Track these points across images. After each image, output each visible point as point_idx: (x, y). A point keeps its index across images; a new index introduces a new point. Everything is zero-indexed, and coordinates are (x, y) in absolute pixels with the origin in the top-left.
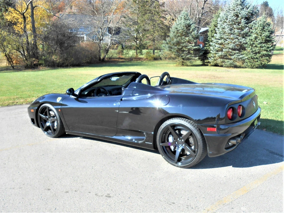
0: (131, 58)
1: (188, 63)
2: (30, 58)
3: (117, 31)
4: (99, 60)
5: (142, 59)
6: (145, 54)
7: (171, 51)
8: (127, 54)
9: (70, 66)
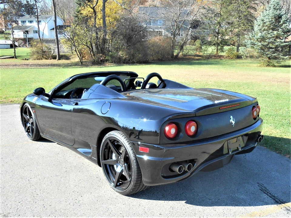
0: (210, 55)
1: (275, 62)
2: (97, 53)
3: (195, 25)
4: (171, 57)
5: (223, 57)
6: (227, 51)
7: (254, 48)
8: (206, 51)
9: (136, 63)
